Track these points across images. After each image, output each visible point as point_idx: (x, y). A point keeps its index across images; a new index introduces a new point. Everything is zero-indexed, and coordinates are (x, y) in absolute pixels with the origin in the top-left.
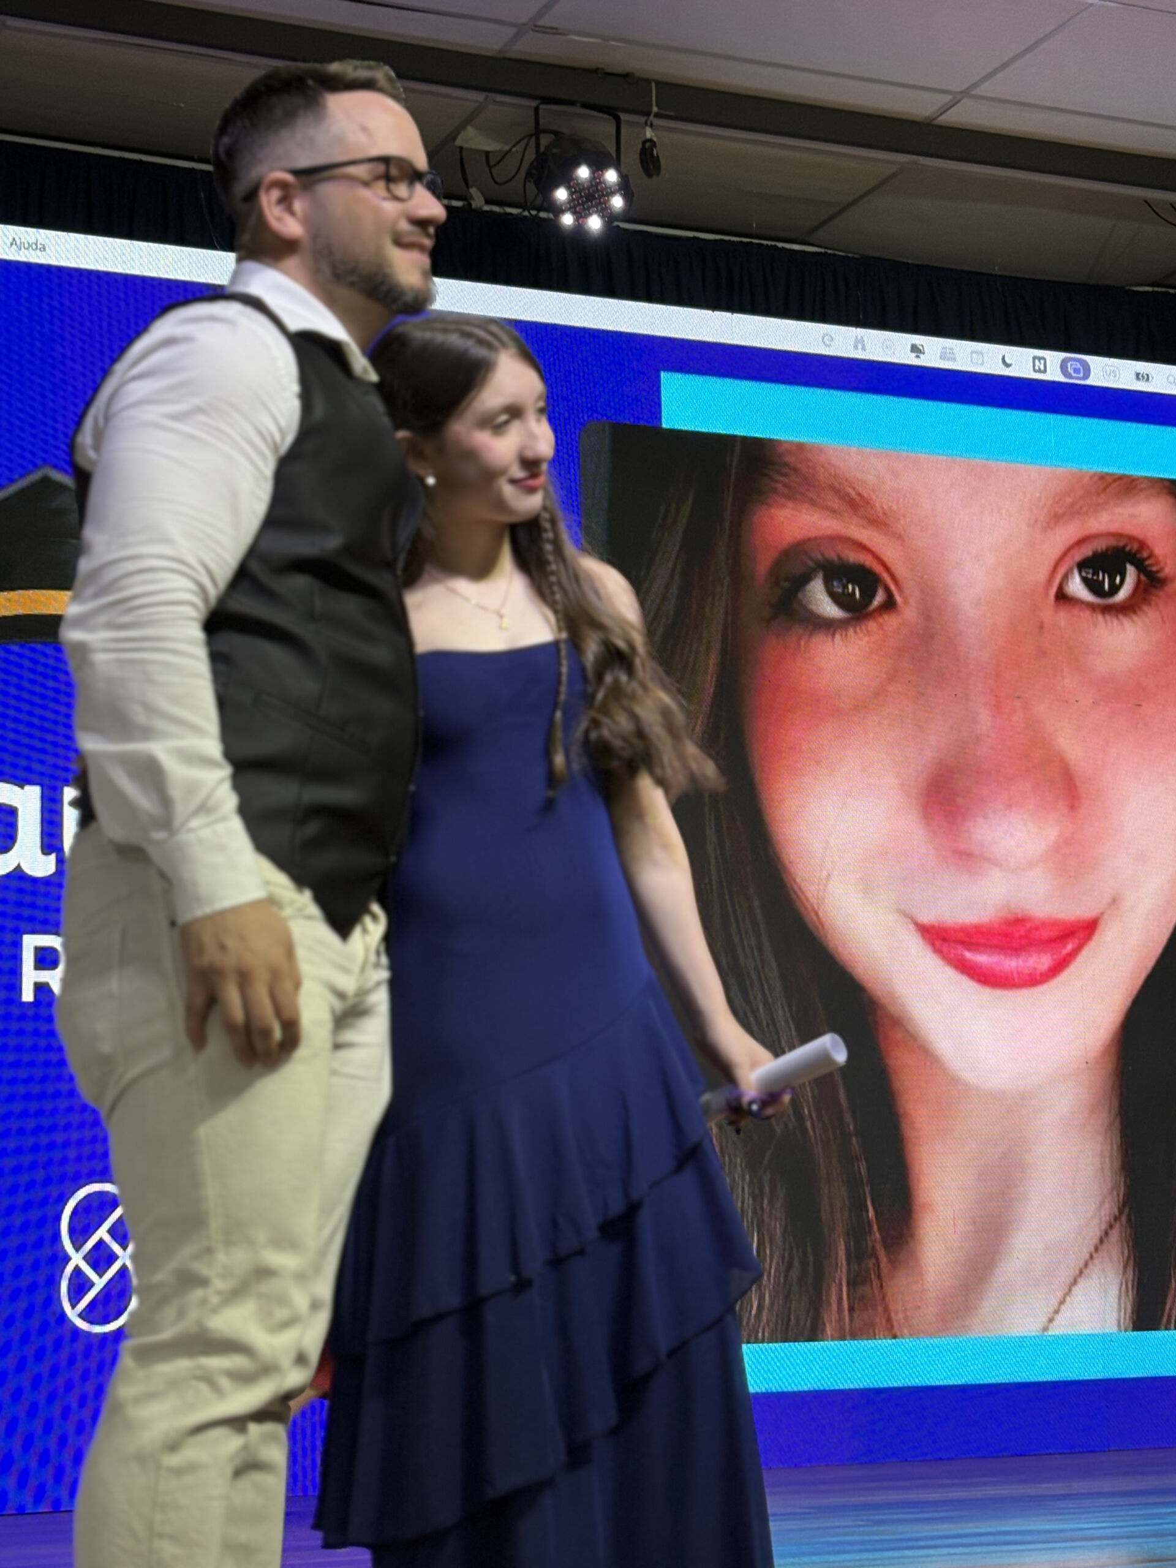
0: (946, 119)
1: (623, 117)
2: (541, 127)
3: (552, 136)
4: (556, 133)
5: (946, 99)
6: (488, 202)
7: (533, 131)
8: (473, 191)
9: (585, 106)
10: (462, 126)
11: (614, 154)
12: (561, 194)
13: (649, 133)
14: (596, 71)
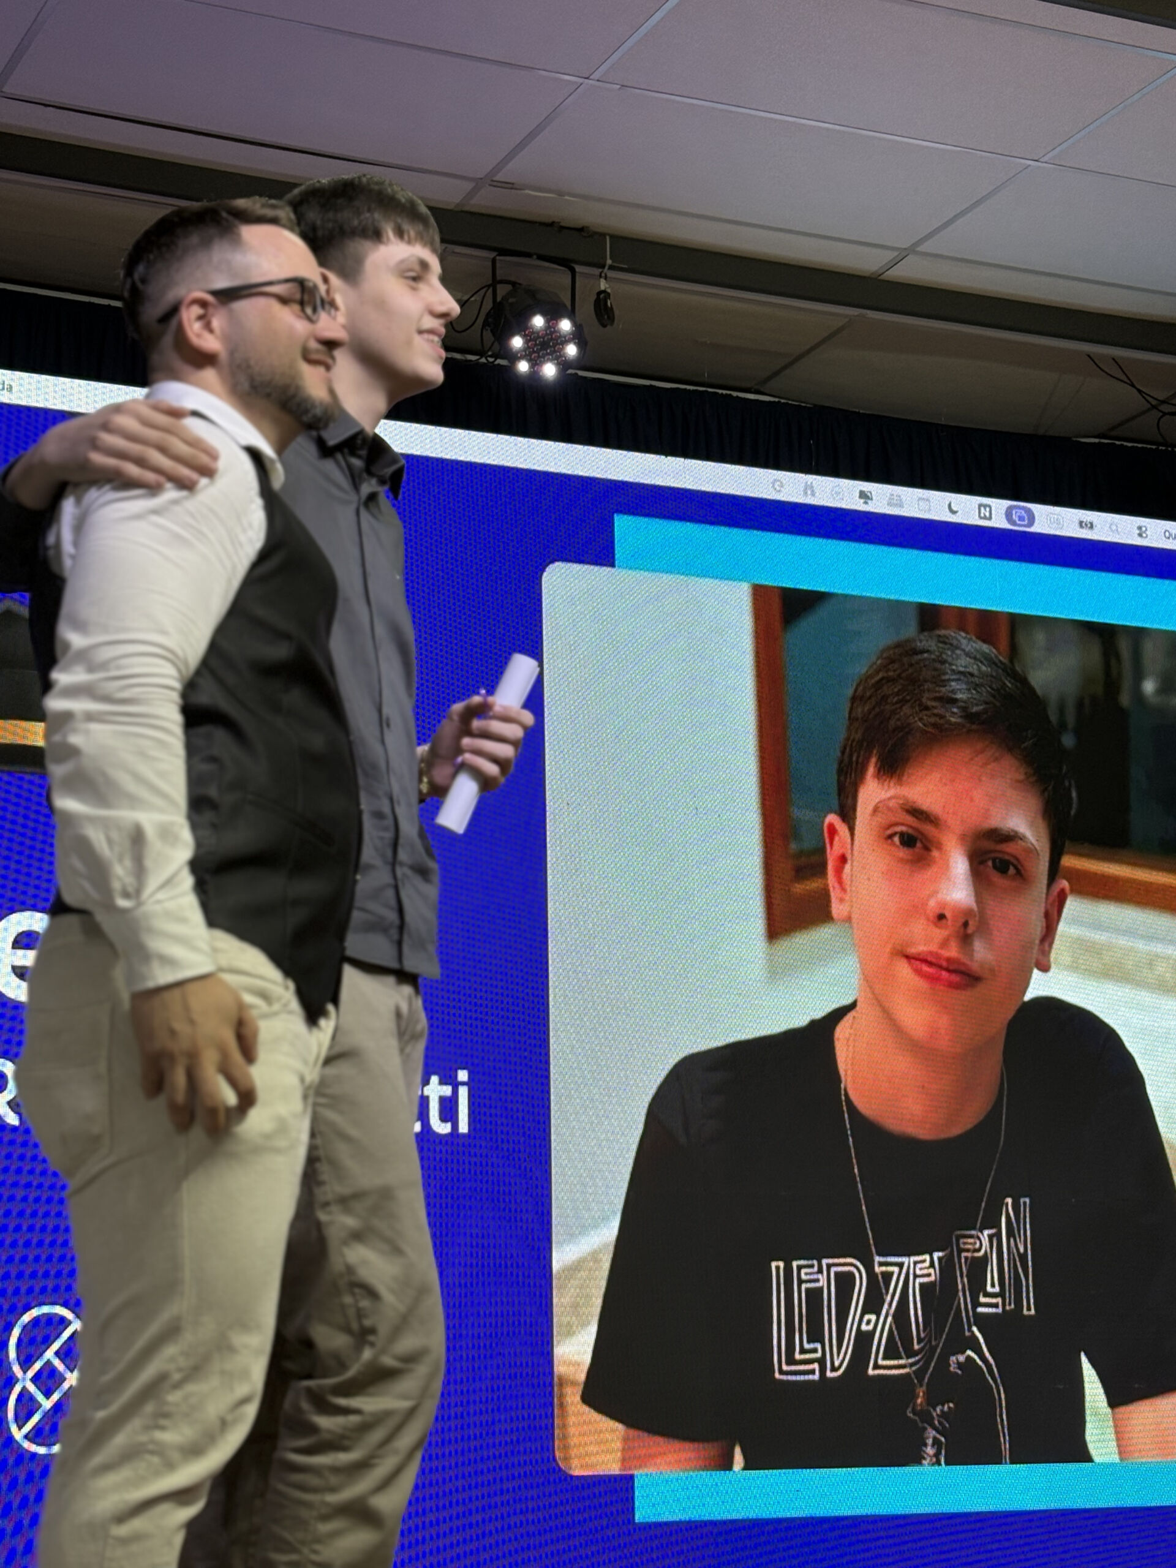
0: (892, 275)
1: (578, 268)
2: (498, 278)
3: (509, 287)
4: (514, 284)
5: (890, 255)
7: (490, 282)
9: (541, 257)
11: (569, 307)
12: (517, 342)
13: (603, 285)
14: (552, 224)
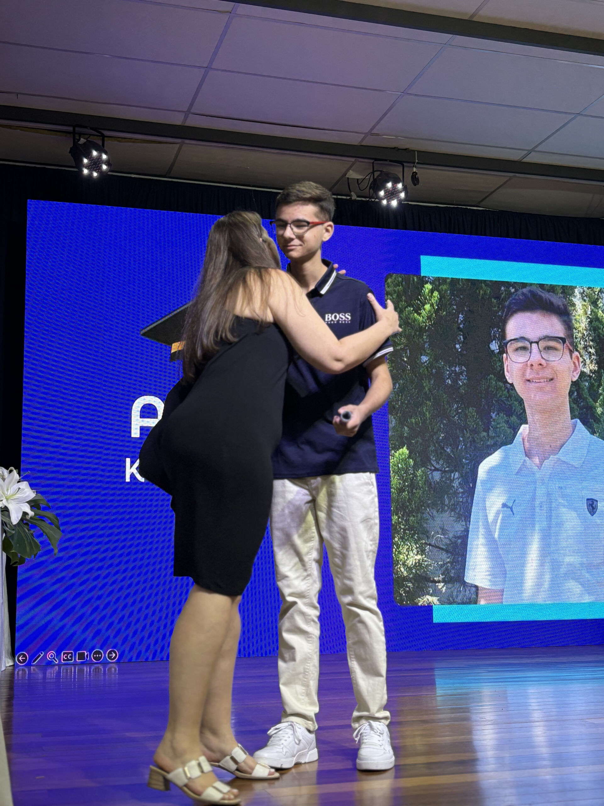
0: (525, 160)
1: (405, 164)
2: (375, 169)
3: (379, 173)
4: (381, 171)
5: (526, 152)
6: (358, 197)
7: (371, 171)
8: (352, 193)
9: (391, 161)
10: (348, 170)
11: (402, 179)
12: (382, 193)
13: (415, 170)
14: (395, 148)
